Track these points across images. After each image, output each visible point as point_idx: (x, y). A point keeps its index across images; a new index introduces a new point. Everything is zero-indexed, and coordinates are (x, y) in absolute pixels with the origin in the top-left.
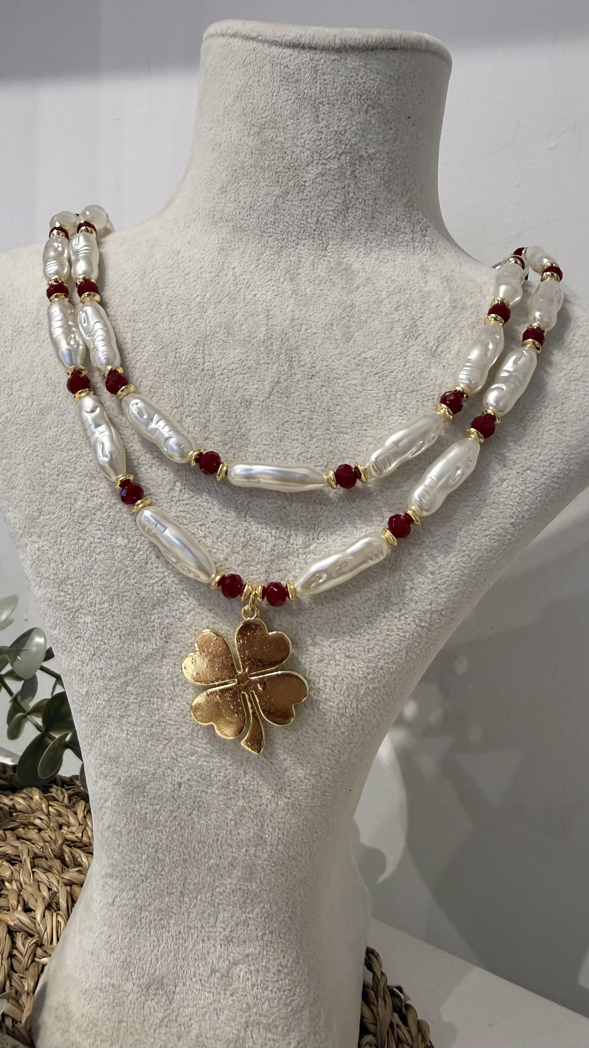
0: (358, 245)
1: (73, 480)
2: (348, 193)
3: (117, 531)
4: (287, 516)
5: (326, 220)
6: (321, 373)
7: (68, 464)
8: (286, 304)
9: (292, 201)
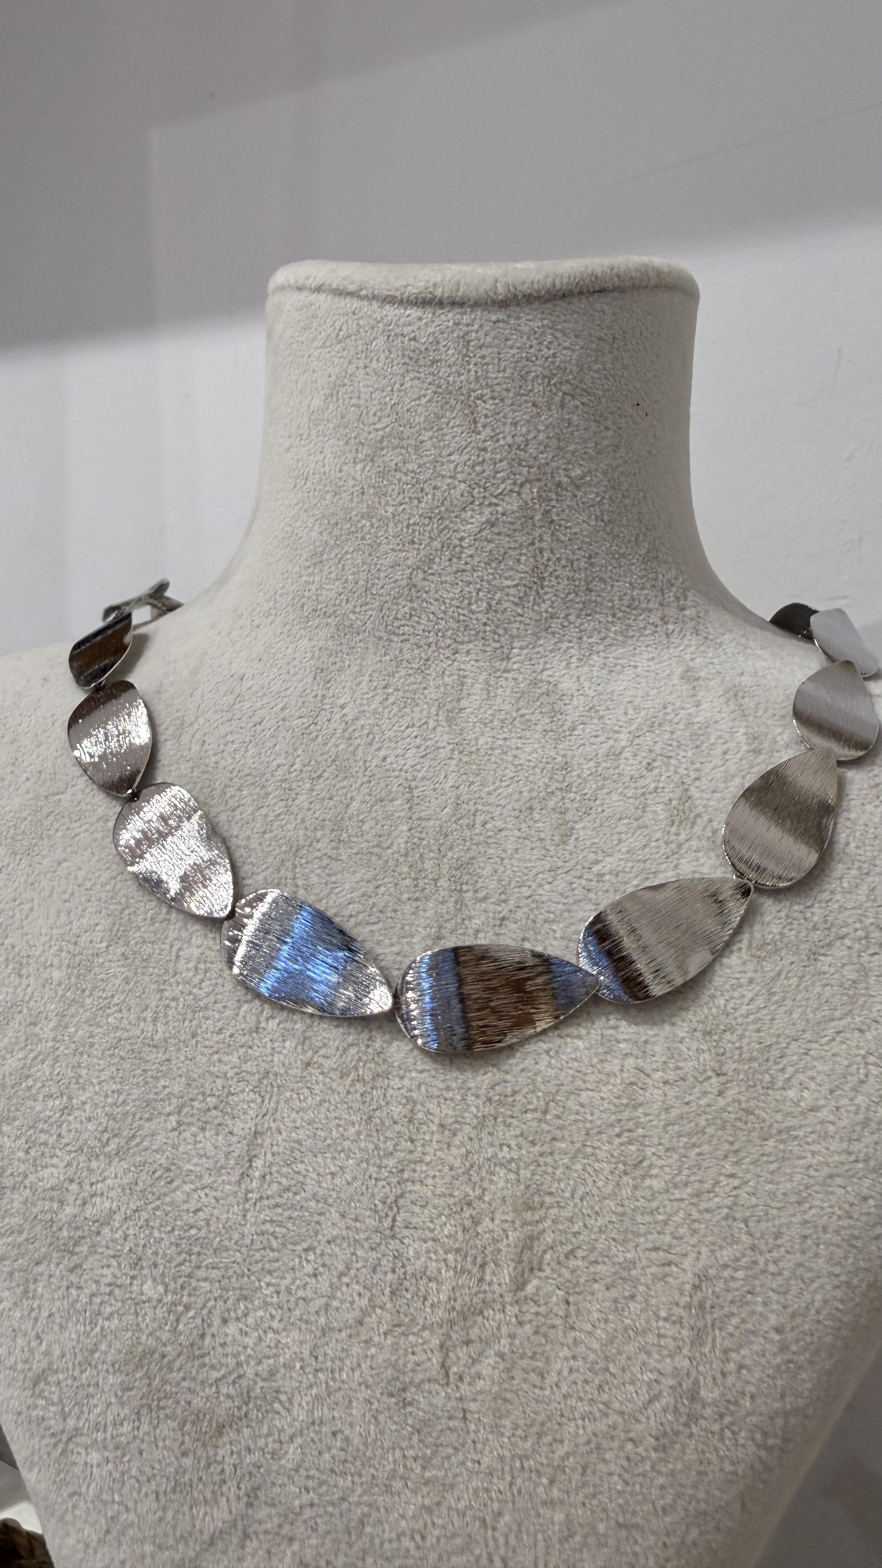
0: (567, 644)
1: (55, 1161)
2: (541, 552)
3: (142, 1268)
4: (476, 1222)
5: (505, 605)
6: (519, 914)
7: (45, 1127)
8: (443, 772)
9: (440, 575)
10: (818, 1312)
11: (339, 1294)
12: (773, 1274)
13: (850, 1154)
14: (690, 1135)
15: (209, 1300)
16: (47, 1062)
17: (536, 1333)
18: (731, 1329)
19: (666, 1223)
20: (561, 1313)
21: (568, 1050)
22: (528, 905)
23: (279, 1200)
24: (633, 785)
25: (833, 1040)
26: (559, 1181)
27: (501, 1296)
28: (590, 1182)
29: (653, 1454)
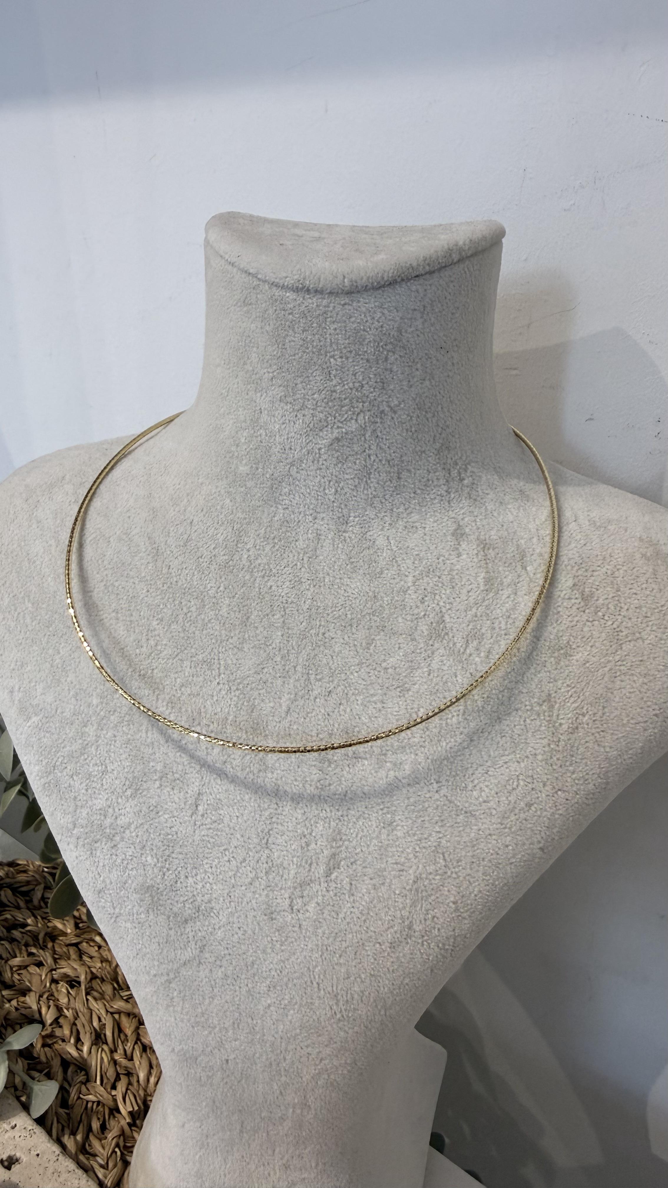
0: (383, 514)
2: (369, 456)
3: (146, 850)
4: (308, 845)
5: (346, 490)
9: (307, 471)
10: (476, 896)
11: (241, 871)
12: (455, 878)
13: (502, 824)
14: (418, 811)
15: (178, 867)
16: (93, 747)
17: (336, 895)
18: (430, 901)
19: (402, 852)
20: (348, 888)
21: (359, 765)
22: (343, 685)
23: (212, 827)
24: (411, 613)
25: (502, 766)
26: (350, 829)
27: (319, 878)
28: (365, 830)
29: (388, 949)
